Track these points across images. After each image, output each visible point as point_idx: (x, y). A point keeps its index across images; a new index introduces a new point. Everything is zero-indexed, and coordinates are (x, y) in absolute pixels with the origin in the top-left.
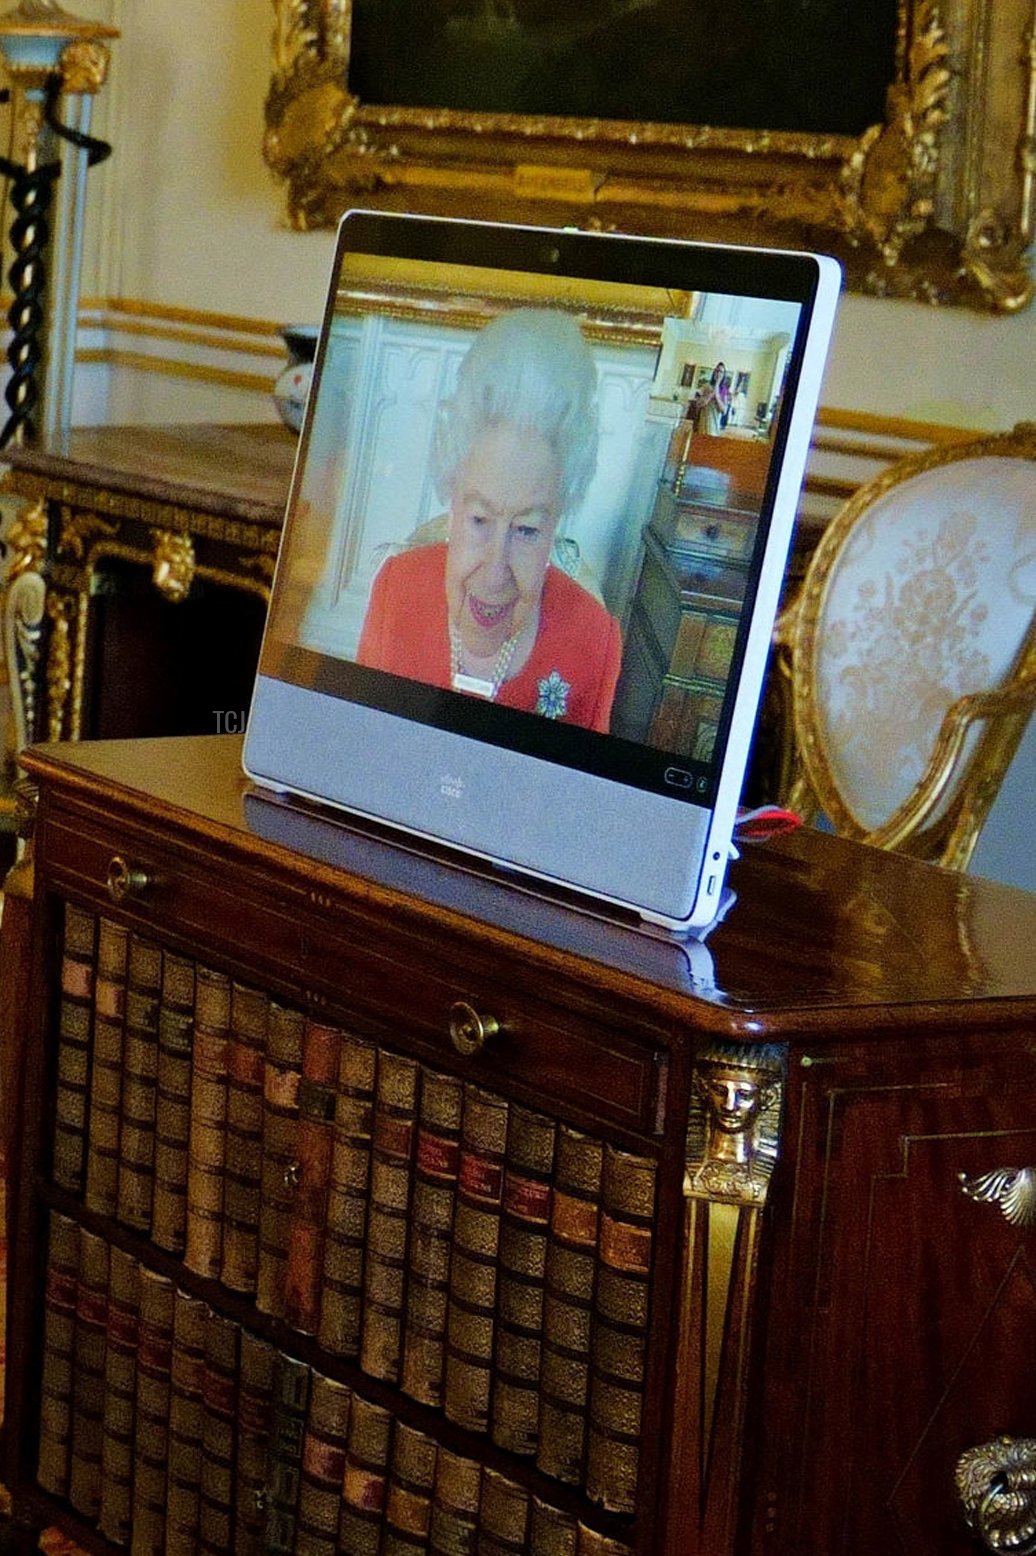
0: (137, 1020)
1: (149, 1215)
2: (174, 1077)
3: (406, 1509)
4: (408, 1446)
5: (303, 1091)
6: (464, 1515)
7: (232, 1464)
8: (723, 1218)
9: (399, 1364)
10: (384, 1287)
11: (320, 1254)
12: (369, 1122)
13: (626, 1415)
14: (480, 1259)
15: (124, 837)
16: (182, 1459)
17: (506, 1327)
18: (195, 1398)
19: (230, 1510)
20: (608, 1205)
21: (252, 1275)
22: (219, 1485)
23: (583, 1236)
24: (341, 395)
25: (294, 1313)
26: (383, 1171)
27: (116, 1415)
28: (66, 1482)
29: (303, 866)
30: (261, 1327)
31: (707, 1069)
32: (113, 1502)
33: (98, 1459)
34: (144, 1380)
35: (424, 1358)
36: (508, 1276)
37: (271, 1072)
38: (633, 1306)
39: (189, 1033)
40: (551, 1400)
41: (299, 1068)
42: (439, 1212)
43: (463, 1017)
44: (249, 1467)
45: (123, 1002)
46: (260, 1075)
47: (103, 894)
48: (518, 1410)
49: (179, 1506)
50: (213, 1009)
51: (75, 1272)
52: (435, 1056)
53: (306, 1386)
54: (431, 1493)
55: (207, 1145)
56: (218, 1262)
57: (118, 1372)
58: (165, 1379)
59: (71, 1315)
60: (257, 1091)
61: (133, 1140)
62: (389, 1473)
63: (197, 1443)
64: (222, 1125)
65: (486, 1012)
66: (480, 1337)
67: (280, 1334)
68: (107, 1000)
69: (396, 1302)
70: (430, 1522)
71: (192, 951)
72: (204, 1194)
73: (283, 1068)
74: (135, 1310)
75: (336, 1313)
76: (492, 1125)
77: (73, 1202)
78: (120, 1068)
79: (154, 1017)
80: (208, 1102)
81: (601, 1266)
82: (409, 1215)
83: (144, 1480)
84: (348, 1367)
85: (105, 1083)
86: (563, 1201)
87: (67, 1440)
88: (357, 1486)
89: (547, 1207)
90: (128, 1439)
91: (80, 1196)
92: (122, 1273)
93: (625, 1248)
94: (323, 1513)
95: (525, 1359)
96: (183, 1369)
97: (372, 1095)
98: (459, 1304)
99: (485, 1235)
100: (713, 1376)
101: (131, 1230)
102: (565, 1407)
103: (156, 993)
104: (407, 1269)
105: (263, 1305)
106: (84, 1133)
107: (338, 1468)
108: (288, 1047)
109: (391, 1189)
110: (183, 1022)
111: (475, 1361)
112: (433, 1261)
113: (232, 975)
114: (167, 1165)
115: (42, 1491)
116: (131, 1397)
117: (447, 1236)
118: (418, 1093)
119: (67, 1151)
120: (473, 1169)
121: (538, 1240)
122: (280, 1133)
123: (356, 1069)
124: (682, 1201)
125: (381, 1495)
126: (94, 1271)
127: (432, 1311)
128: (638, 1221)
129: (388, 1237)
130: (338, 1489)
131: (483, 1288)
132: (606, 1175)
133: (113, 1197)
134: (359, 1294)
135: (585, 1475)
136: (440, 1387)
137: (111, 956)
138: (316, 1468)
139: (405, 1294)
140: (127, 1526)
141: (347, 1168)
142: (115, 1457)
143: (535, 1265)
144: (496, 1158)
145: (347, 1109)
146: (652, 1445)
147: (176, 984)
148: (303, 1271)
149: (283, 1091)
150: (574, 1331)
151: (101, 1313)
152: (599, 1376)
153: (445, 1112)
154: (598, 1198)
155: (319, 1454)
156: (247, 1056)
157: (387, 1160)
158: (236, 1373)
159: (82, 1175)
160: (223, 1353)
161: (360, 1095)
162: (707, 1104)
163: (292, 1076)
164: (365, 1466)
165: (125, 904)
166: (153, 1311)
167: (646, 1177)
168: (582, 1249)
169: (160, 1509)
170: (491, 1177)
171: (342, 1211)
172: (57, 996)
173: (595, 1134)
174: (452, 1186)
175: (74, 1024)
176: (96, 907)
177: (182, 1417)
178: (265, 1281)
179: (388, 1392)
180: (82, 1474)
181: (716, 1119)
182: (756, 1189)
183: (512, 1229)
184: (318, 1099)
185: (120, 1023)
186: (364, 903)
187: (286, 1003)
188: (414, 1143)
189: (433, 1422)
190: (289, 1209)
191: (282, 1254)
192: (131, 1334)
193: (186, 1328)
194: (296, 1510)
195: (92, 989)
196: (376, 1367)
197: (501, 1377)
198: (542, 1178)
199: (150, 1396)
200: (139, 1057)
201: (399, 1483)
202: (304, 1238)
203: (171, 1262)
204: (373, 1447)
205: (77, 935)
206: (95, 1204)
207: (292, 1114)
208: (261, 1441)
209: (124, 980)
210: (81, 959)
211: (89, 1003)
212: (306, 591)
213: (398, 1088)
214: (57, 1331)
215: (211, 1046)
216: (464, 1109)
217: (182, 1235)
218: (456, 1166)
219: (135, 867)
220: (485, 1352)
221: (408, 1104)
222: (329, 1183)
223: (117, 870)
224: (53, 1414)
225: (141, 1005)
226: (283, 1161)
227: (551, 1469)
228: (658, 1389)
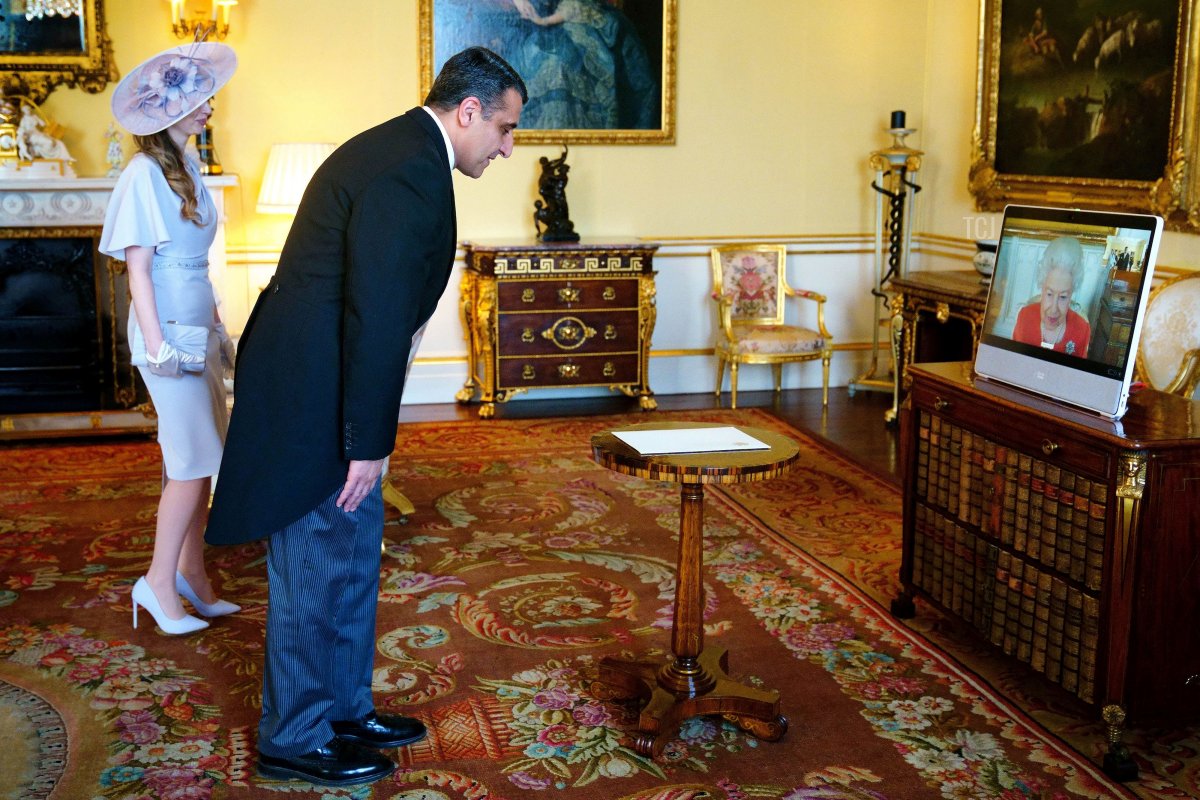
0: (944, 446)
1: (947, 503)
2: (955, 462)
3: (1029, 590)
4: (1029, 571)
5: (995, 466)
6: (1047, 591)
7: (974, 577)
8: (1129, 503)
9: (1026, 546)
10: (1021, 523)
11: (1001, 514)
12: (1017, 475)
13: (1098, 561)
14: (1051, 515)
15: (938, 391)
16: (958, 576)
17: (1059, 535)
18: (962, 557)
19: (973, 590)
20: (1092, 499)
21: (980, 521)
22: (969, 583)
23: (1084, 508)
24: (1006, 260)
25: (993, 532)
26: (1021, 490)
27: (937, 562)
28: (921, 582)
29: (996, 399)
30: (982, 536)
31: (1125, 459)
32: (936, 587)
33: (931, 576)
34: (946, 552)
35: (1034, 544)
36: (1060, 520)
37: (985, 460)
38: (1100, 529)
39: (960, 449)
40: (1074, 557)
41: (994, 459)
42: (1038, 501)
43: (1046, 444)
44: (979, 578)
45: (939, 440)
46: (982, 462)
47: (935, 409)
48: (1064, 560)
49: (957, 589)
50: (967, 442)
51: (924, 520)
52: (1036, 454)
53: (997, 554)
54: (1036, 585)
55: (965, 482)
56: (969, 517)
57: (938, 550)
58: (953, 552)
59: (923, 533)
60: (981, 466)
61: (942, 482)
62: (1023, 579)
63: (963, 571)
64: (970, 476)
65: (1054, 442)
66: (1052, 538)
67: (991, 538)
68: (934, 439)
69: (1025, 528)
70: (1036, 593)
71: (963, 425)
72: (964, 496)
73: (989, 459)
74: (943, 531)
75: (1006, 530)
76: (1055, 475)
77: (923, 499)
78: (938, 460)
79: (949, 445)
80: (966, 469)
81: (1090, 517)
82: (1029, 502)
83: (946, 582)
84: (1010, 548)
85: (933, 464)
86: (1077, 497)
87: (922, 570)
88: (1013, 583)
89: (1073, 500)
90: (941, 570)
91: (926, 497)
92: (939, 521)
93: (1097, 512)
94: (1002, 591)
95: (1066, 545)
96: (958, 549)
97: (1017, 467)
98: (1045, 528)
99: (1053, 508)
100: (1125, 549)
101: (942, 508)
102: (1079, 559)
103: (950, 437)
104: (1028, 518)
105: (983, 529)
106: (927, 479)
107: (1007, 577)
108: (990, 453)
109: (1023, 494)
110: (958, 446)
111: (1050, 546)
112: (1037, 516)
113: (973, 432)
114: (953, 488)
115: (914, 585)
116: (942, 557)
117: (1041, 509)
118: (1032, 466)
119: (922, 484)
120: (1050, 488)
121: (1070, 510)
122: (988, 479)
123: (1012, 459)
124: (1116, 497)
125: (1021, 585)
126: (930, 520)
127: (1036, 531)
128: (1102, 504)
129: (1022, 509)
130: (1007, 584)
131: (1052, 523)
132: (1091, 489)
133: (936, 498)
134: (1013, 526)
135: (1085, 579)
136: (1039, 553)
137: (935, 426)
138: (1000, 577)
139: (1028, 525)
140: (941, 596)
141: (1009, 489)
142: (937, 575)
143: (1069, 517)
144: (1056, 485)
145: (1010, 471)
146: (1106, 570)
147: (956, 433)
148: (997, 520)
149: (989, 466)
150: (1081, 536)
151: (932, 532)
152: (1089, 549)
153: (1040, 472)
154: (1089, 497)
155: (1001, 574)
156: (979, 455)
157: (1022, 486)
158: (974, 550)
159: (926, 491)
160: (971, 543)
161: (1014, 467)
162: (1123, 469)
163: (992, 462)
164: (1015, 577)
165: (940, 411)
166: (949, 532)
167: (1104, 491)
168: (1084, 512)
169: (951, 590)
170: (1055, 491)
171: (1008, 502)
172: (918, 438)
173: (1087, 478)
174: (1042, 493)
175: (924, 447)
176: (931, 412)
177: (958, 563)
178: (984, 523)
179: (1023, 555)
180: (926, 580)
181: (1126, 473)
182: (1139, 494)
183: (1061, 506)
184: (1001, 469)
185: (938, 446)
186: (1015, 410)
187: (991, 440)
188: (1030, 481)
189: (1037, 564)
190: (991, 501)
191: (989, 515)
192: (942, 538)
193: (959, 537)
194: (994, 590)
195: (929, 436)
196: (1019, 547)
197: (1058, 550)
198: (1070, 491)
199: (948, 557)
200: (944, 456)
201: (1026, 581)
202: (996, 509)
203: (955, 517)
204: (1018, 571)
205: (925, 419)
206: (930, 500)
207: (992, 473)
208: (983, 570)
209: (940, 434)
210: (925, 427)
211: (928, 441)
212: (995, 318)
213: (1025, 465)
214: (918, 538)
215: (966, 453)
216: (1046, 471)
217: (958, 509)
218: (1044, 487)
219: (943, 400)
220: (1053, 543)
221: (1029, 470)
222: (1004, 493)
223: (938, 401)
224: (918, 563)
225: (945, 441)
226: (989, 487)
227: (1074, 577)
228: (1108, 553)
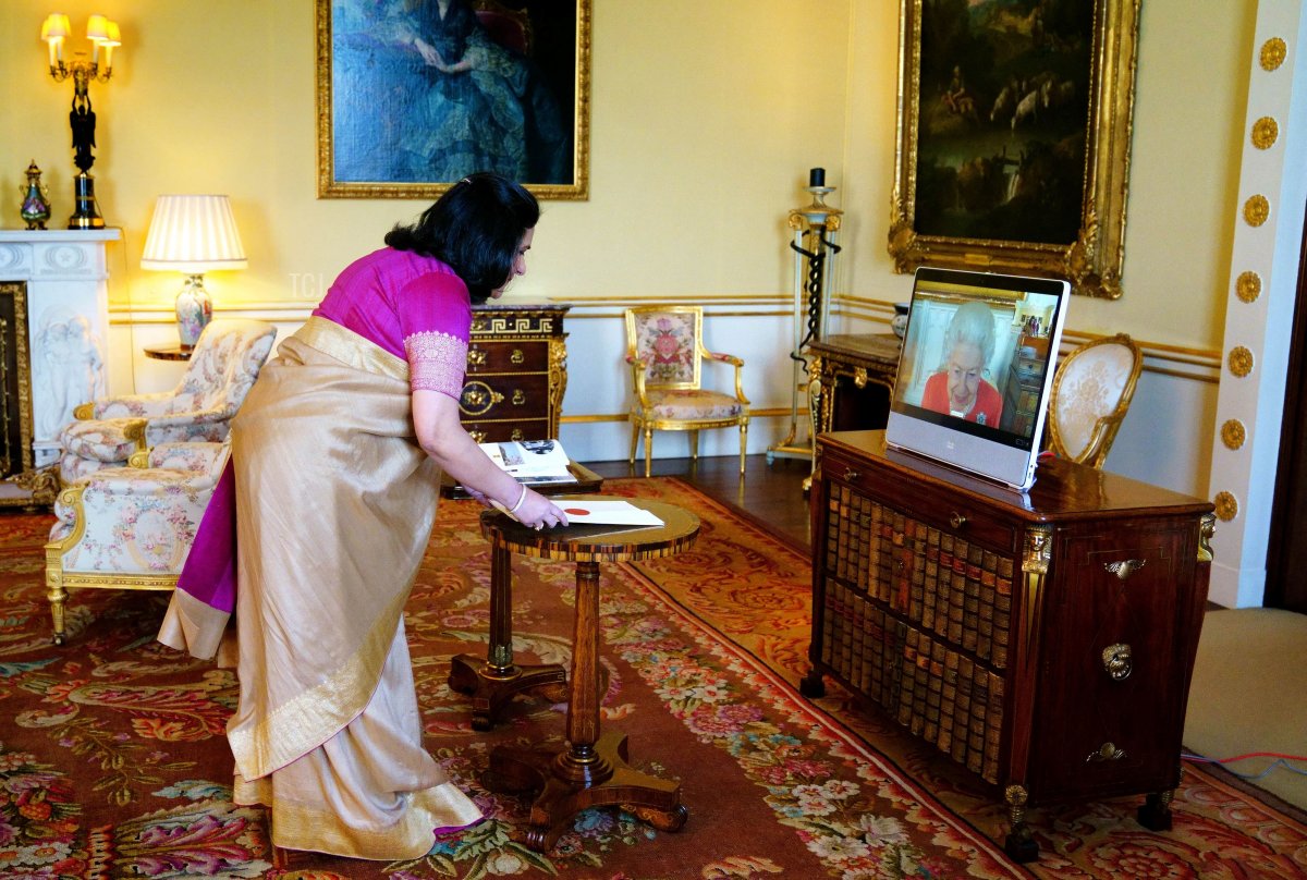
0: (853, 518)
1: (856, 578)
2: (864, 536)
3: (936, 668)
4: (937, 649)
5: (904, 539)
6: (953, 670)
7: (882, 655)
8: (1034, 578)
9: (934, 623)
10: (929, 600)
11: (910, 589)
12: (925, 549)
13: (1004, 638)
14: (958, 591)
15: (851, 463)
16: (867, 654)
17: (967, 612)
18: (871, 635)
19: (882, 669)
20: (999, 574)
21: (888, 597)
22: (878, 662)
23: (991, 584)
24: (917, 326)
25: (902, 608)
26: (929, 564)
27: (846, 640)
28: (830, 661)
29: (905, 470)
30: (891, 612)
31: (1030, 532)
32: (845, 666)
33: (840, 654)
34: (855, 629)
35: (942, 622)
36: (968, 596)
37: (895, 534)
38: (1006, 605)
39: (869, 523)
40: (981, 634)
41: (903, 533)
42: (946, 576)
43: (955, 517)
44: (888, 655)
45: (849, 513)
46: (892, 535)
47: (843, 479)
48: (970, 637)
49: (866, 668)
50: (877, 514)
51: (834, 596)
52: (945, 527)
53: (905, 631)
54: (944, 663)
55: (875, 556)
56: (878, 593)
57: (847, 628)
58: (862, 629)
59: (832, 609)
60: (891, 540)
61: (852, 555)
62: (931, 657)
63: (871, 649)
64: (879, 551)
65: (961, 515)
66: (959, 614)
67: (897, 615)
68: (844, 511)
69: (933, 605)
70: (943, 672)
71: (871, 497)
72: (874, 572)
73: (899, 533)
74: (852, 607)
75: (915, 608)
76: (963, 550)
77: (833, 574)
78: (848, 533)
79: (858, 517)
80: (875, 543)
81: (996, 592)
82: (937, 578)
83: (855, 661)
84: (918, 625)
85: (843, 538)
86: (984, 572)
87: (831, 648)
88: (921, 661)
89: (980, 575)
90: (850, 647)
91: (835, 573)
92: (849, 597)
93: (1004, 587)
94: (910, 670)
95: (973, 622)
96: (867, 625)
97: (926, 541)
98: (952, 605)
99: (961, 584)
100: (1030, 624)
101: (852, 583)
102: (984, 636)
103: (859, 510)
104: (936, 593)
105: (892, 606)
106: (837, 553)
107: (915, 655)
108: (900, 526)
109: (932, 569)
110: (868, 519)
111: (958, 623)
112: (945, 592)
113: (883, 505)
114: (863, 563)
115: (823, 664)
116: (851, 634)
117: (949, 584)
118: (940, 540)
119: (831, 558)
120: (957, 563)
121: (977, 585)
122: (897, 552)
123: (921, 532)
124: (1021, 573)
125: (928, 664)
126: (839, 595)
127: (944, 607)
128: (1008, 579)
129: (930, 584)
130: (915, 662)
131: (960, 600)
132: (998, 565)
133: (846, 573)
134: (922, 602)
135: (991, 657)
136: (946, 630)
137: (845, 499)
138: (908, 656)
139: (936, 601)
140: (850, 674)
141: (918, 563)
142: (846, 652)
143: (976, 592)
144: (963, 560)
145: (918, 545)
146: (1011, 649)
147: (866, 506)
148: (905, 595)
149: (899, 540)
150: (988, 613)
151: (842, 609)
152: (995, 626)
153: (949, 546)
154: (996, 572)
155: (909, 651)
156: (887, 529)
157: (931, 561)
158: (883, 627)
159: (836, 566)
160: (880, 622)
161: (922, 541)
162: (1029, 543)
163: (902, 535)
164: (923, 655)
165: (850, 482)
166: (858, 608)
167: (1011, 566)
168: (990, 588)
169: (859, 668)
170: (963, 566)
171: (917, 577)
172: (828, 510)
173: (994, 552)
174: (950, 568)
175: (834, 519)
176: (841, 483)
177: (867, 641)
178: (893, 600)
179: (930, 632)
180: (836, 659)
181: (1032, 548)
182: (1044, 569)
183: (969, 581)
184: (910, 542)
185: (848, 519)
186: (924, 482)
187: (899, 512)
188: (939, 555)
189: (945, 642)
190: (900, 576)
191: (898, 590)
192: (851, 615)
193: (868, 613)
194: (902, 669)
195: (839, 508)
196: (927, 624)
197: (965, 627)
198: (979, 566)
199: (856, 634)
200: (854, 529)
201: (934, 660)
202: (904, 584)
203: (864, 593)
204: (925, 648)
205: (834, 491)
206: (840, 575)
207: (900, 546)
208: (891, 648)
209: (849, 506)
210: (835, 499)
211: (838, 513)
212: (906, 385)
213: (934, 538)
214: (828, 613)
215: (876, 526)
216: (954, 545)
217: (867, 584)
218: (952, 562)
219: (853, 471)
220: (960, 619)
221: (937, 543)
222: (913, 568)
223: (847, 472)
224: (827, 641)
225: (854, 514)
226: (898, 562)
227: (980, 655)
228: (1013, 630)
